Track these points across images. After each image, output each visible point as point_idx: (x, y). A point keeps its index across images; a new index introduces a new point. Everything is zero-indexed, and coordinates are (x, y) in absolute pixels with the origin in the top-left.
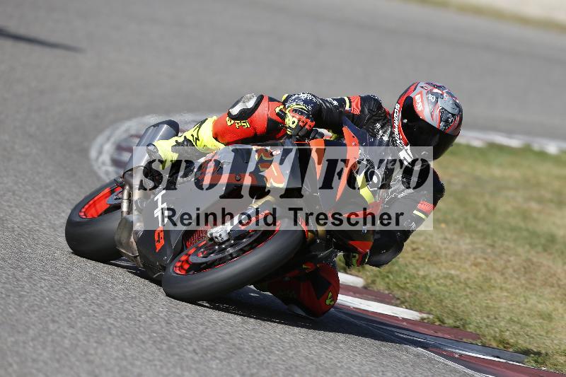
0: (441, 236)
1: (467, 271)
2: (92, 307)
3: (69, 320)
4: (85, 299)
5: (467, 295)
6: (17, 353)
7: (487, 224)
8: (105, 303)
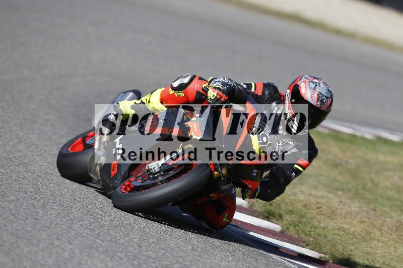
0: (338, 200)
1: (355, 226)
2: (86, 231)
3: (68, 239)
4: (82, 225)
5: (353, 243)
6: (30, 259)
7: (372, 194)
8: (96, 229)
